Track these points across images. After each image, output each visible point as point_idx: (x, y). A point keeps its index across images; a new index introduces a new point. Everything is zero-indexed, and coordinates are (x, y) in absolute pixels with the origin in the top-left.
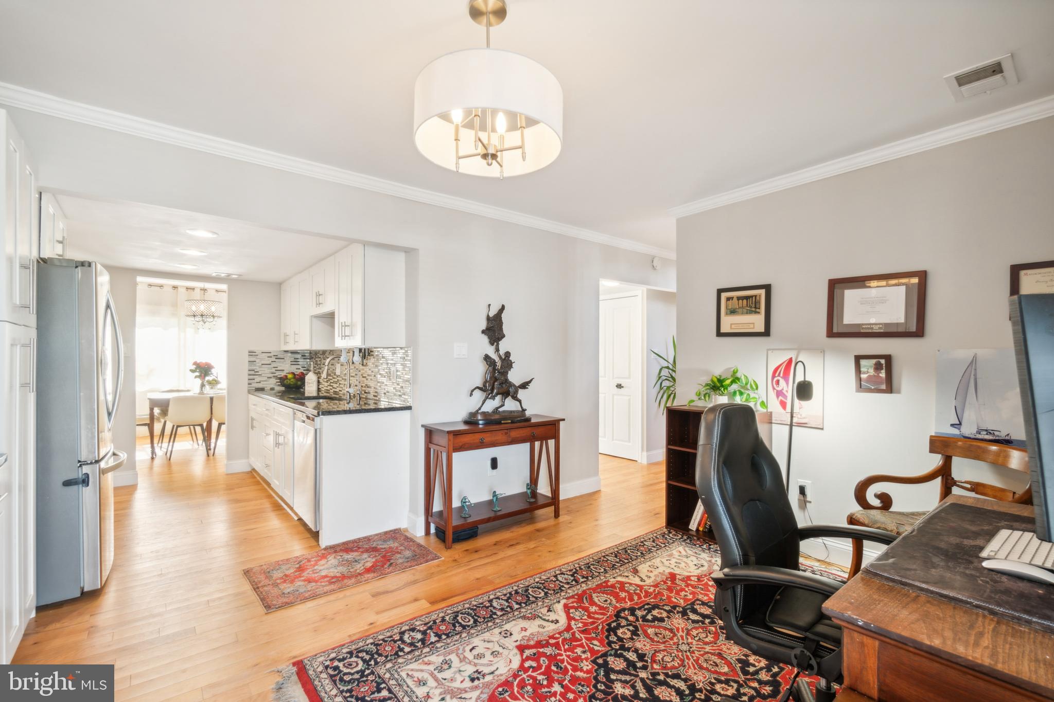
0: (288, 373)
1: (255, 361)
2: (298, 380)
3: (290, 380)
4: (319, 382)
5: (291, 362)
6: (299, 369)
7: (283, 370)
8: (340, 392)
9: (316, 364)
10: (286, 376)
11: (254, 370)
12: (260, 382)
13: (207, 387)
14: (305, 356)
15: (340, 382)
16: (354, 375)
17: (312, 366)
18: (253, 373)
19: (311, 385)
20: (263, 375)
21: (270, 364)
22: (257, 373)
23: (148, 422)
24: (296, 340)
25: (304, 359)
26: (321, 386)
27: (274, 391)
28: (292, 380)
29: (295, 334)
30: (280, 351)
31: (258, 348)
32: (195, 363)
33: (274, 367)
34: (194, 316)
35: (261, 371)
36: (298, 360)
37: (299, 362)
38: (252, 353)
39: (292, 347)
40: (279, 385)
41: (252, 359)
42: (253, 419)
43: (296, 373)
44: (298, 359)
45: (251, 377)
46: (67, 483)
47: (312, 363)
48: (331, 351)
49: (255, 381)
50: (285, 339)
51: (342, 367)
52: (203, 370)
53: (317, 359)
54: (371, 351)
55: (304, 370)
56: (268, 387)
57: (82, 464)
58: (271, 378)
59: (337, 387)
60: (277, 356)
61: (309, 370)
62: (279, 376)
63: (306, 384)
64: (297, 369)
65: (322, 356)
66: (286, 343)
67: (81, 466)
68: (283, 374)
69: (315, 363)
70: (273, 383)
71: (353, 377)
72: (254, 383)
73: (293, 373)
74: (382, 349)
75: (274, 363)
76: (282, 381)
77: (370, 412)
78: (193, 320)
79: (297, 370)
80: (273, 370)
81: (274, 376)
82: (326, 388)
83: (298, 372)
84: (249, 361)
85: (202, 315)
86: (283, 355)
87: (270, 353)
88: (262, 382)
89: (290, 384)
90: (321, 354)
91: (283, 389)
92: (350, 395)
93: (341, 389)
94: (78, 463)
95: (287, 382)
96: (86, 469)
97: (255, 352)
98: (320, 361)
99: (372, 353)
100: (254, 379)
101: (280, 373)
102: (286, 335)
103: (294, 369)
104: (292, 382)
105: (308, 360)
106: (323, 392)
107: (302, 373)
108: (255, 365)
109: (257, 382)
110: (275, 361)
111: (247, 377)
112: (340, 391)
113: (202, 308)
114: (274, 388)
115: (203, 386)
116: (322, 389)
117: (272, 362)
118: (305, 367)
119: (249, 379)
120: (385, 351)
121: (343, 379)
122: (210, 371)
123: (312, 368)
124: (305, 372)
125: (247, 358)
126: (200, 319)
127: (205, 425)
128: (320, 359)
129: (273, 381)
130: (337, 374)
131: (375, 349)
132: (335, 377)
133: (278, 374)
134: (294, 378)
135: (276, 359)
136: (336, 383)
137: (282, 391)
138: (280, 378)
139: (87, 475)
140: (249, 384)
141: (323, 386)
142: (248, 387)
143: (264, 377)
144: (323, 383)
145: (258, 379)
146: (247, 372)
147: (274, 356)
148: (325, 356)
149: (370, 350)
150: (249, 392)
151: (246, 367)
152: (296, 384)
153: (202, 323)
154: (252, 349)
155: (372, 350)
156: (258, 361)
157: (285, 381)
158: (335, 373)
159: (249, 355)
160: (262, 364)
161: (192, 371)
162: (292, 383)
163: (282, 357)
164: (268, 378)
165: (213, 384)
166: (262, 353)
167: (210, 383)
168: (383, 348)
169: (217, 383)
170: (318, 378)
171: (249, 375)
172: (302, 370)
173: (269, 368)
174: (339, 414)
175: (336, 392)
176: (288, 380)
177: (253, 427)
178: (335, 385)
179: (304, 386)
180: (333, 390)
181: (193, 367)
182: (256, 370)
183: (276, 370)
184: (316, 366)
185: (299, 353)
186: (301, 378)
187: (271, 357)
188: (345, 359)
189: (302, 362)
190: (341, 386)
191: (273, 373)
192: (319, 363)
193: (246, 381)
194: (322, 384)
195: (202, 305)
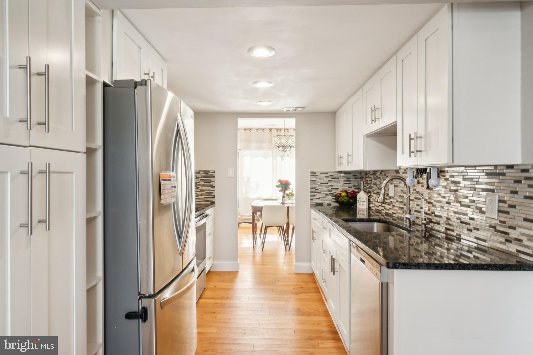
0: (342, 191)
1: (316, 181)
2: (350, 198)
3: (343, 197)
4: (369, 201)
5: (344, 181)
6: (351, 187)
7: (338, 189)
8: (394, 215)
9: (366, 184)
10: (340, 194)
11: (315, 188)
12: (319, 199)
13: (287, 198)
14: (356, 176)
15: (394, 204)
16: (413, 198)
17: (362, 185)
18: (314, 191)
19: (362, 203)
20: (322, 192)
21: (327, 183)
22: (317, 191)
23: (251, 221)
24: (349, 162)
25: (355, 178)
26: (371, 205)
27: (330, 207)
28: (345, 198)
29: (348, 155)
30: (335, 172)
31: (318, 170)
32: (280, 181)
33: (330, 186)
34: (279, 147)
35: (320, 189)
36: (350, 180)
37: (350, 181)
38: (313, 174)
39: (346, 168)
40: (334, 201)
41: (314, 179)
42: (313, 232)
43: (348, 191)
44: (350, 178)
45: (313, 194)
46: (130, 316)
47: (362, 182)
48: (382, 171)
49: (316, 197)
50: (339, 161)
51: (396, 188)
52: (284, 186)
53: (367, 179)
54: (441, 171)
55: (355, 189)
56: (326, 203)
57: (141, 296)
58: (328, 195)
59: (390, 209)
60: (333, 176)
61: (359, 189)
62: (334, 194)
63: (357, 202)
64: (349, 187)
65: (372, 176)
66: (340, 164)
67: (140, 298)
68: (338, 192)
69: (365, 182)
70: (329, 200)
71: (413, 200)
72: (315, 199)
73: (346, 192)
74: (463, 168)
75: (331, 182)
76: (337, 197)
77: (469, 269)
78: (278, 150)
79: (350, 189)
80: (330, 188)
81: (330, 194)
82: (377, 208)
83: (351, 190)
84: (311, 181)
85: (283, 146)
86: (337, 175)
87: (327, 173)
88: (321, 199)
89: (343, 202)
90: (371, 175)
91: (337, 204)
92: (410, 222)
93: (395, 212)
94: (138, 295)
95: (341, 199)
96: (144, 302)
97: (316, 173)
98: (370, 180)
99: (443, 174)
100: (315, 196)
101: (335, 191)
102: (340, 157)
103: (346, 187)
104: (345, 199)
105: (359, 180)
106: (374, 211)
107: (353, 191)
108: (316, 184)
109: (317, 199)
110: (331, 181)
111: (309, 194)
112: (393, 213)
113: (284, 141)
114: (330, 204)
115: (284, 197)
116: (373, 208)
117: (329, 181)
118: (356, 186)
119: (311, 196)
120: (468, 171)
121: (397, 201)
122: (288, 187)
123: (362, 187)
124: (356, 190)
125: (309, 178)
126: (281, 149)
127: (285, 226)
128: (370, 179)
129: (330, 198)
130: (390, 195)
131: (447, 169)
132: (388, 198)
133: (333, 191)
134: (347, 196)
135: (332, 178)
136: (390, 205)
137: (337, 207)
138: (335, 196)
139: (145, 310)
140: (311, 200)
141: (374, 205)
142: (311, 203)
143: (322, 194)
144: (374, 202)
145: (318, 196)
146: (309, 190)
147: (330, 176)
148: (375, 176)
149: (439, 169)
150: (312, 206)
151: (309, 185)
152: (348, 202)
153: (283, 152)
154: (313, 170)
155: (443, 170)
156: (318, 180)
157: (340, 199)
158: (388, 194)
159: (311, 176)
160: (321, 183)
161: (277, 186)
162: (345, 201)
163: (337, 176)
164: (325, 195)
165: (290, 196)
166: (321, 173)
167: (288, 195)
168: (466, 166)
169: (292, 196)
170: (369, 197)
171: (311, 192)
172: (353, 189)
173: (326, 187)
174: (419, 268)
175: (388, 213)
176: (342, 198)
177: (313, 239)
178: (388, 207)
179: (356, 203)
180: (385, 211)
181: (278, 184)
182: (316, 188)
183: (332, 188)
184: (366, 185)
185: (351, 173)
186: (353, 197)
187: (328, 177)
188: (411, 182)
189: (354, 182)
190: (395, 208)
191: (329, 191)
192: (369, 182)
193: (309, 198)
194: (373, 204)
195: (283, 139)
